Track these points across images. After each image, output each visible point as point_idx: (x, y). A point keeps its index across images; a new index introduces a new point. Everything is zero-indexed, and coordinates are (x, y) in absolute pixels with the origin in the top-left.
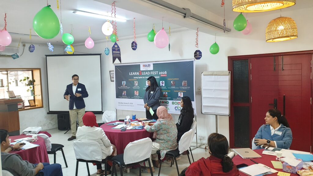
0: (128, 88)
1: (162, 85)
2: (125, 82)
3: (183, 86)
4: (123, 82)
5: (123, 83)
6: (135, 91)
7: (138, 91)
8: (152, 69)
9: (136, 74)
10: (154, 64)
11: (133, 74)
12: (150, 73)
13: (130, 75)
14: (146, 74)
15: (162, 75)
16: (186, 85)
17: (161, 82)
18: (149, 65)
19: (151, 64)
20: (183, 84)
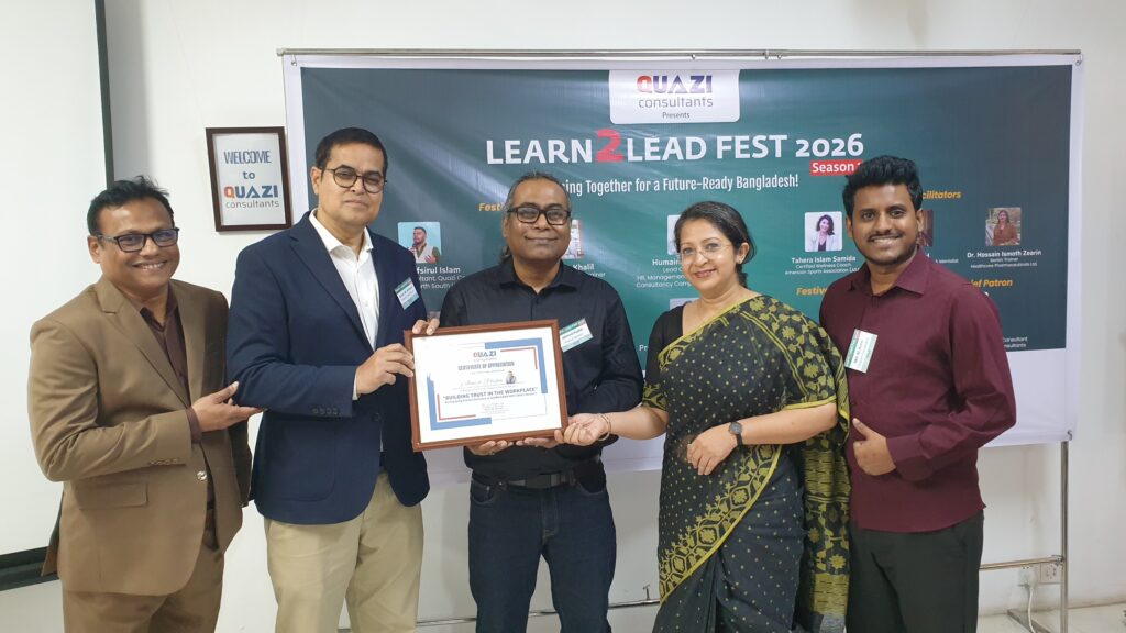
1: (822, 248)
2: (433, 229)
3: (990, 242)
5: (407, 243)
8: (733, 115)
9: (568, 153)
10: (746, 75)
11: (529, 154)
12: (712, 146)
13: (491, 160)
14: (673, 156)
15: (821, 161)
16: (1013, 236)
17: (811, 219)
18: (698, 79)
19: (724, 72)
20: (990, 229)
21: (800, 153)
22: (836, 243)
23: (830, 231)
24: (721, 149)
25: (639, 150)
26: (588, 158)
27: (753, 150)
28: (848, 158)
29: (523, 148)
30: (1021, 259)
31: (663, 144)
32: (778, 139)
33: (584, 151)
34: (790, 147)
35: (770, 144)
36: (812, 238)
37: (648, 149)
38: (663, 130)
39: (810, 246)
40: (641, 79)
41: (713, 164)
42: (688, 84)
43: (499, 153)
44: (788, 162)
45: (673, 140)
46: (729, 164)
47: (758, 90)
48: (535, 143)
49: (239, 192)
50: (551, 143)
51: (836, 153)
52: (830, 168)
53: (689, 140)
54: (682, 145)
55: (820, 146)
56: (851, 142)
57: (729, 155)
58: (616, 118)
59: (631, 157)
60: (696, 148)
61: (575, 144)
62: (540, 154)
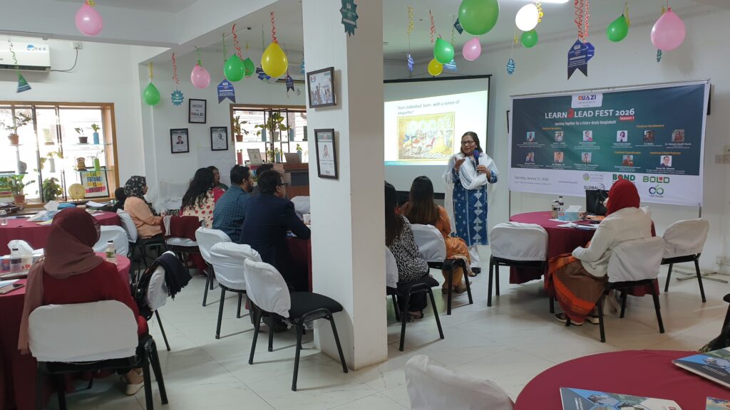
0: (540, 146)
1: (621, 140)
2: (533, 133)
3: (673, 140)
4: (528, 134)
5: (528, 137)
6: (556, 154)
7: (562, 153)
8: (600, 105)
9: (562, 116)
10: (605, 95)
11: (554, 116)
12: (594, 113)
13: (546, 117)
14: (585, 116)
15: (622, 116)
16: (681, 138)
17: (619, 132)
18: (593, 96)
19: (599, 93)
20: (673, 136)
21: (617, 115)
22: (625, 139)
23: (624, 136)
24: (596, 114)
27: (605, 114)
28: (630, 116)
29: (552, 115)
30: (684, 146)
31: (583, 113)
32: (611, 111)
33: (565, 115)
34: (614, 113)
35: (609, 112)
36: (619, 138)
37: (579, 114)
38: (583, 110)
39: (618, 140)
40: (579, 97)
41: (594, 118)
42: (590, 97)
43: (548, 116)
44: (614, 117)
45: (585, 112)
46: (599, 118)
48: (554, 113)
50: (558, 113)
51: (627, 114)
52: (625, 118)
53: (589, 112)
54: (587, 113)
55: (622, 113)
56: (631, 111)
57: (598, 115)
59: (576, 116)
60: (591, 114)
61: (563, 113)
62: (556, 116)
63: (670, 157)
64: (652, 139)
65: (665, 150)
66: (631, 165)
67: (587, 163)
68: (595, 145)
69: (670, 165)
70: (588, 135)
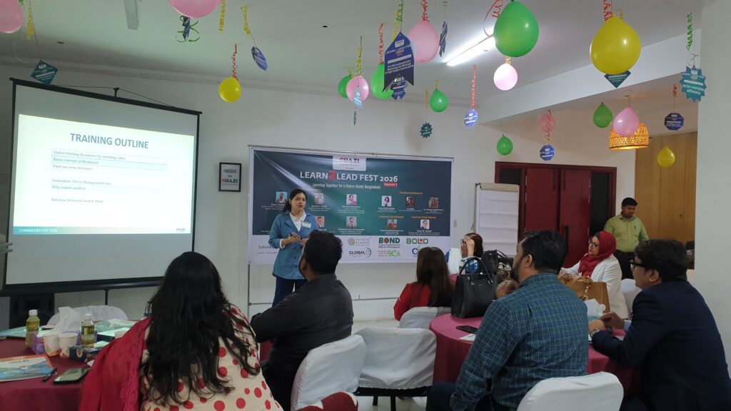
1: (386, 205)
2: (285, 194)
3: (430, 206)
4: (278, 194)
5: (278, 197)
7: (323, 217)
8: (365, 170)
9: (321, 176)
10: (368, 159)
11: (312, 176)
12: (359, 177)
13: (301, 177)
14: (349, 179)
15: (386, 182)
16: (436, 205)
17: (384, 197)
18: (356, 159)
19: (362, 157)
20: (430, 203)
21: (381, 180)
22: (390, 204)
23: (388, 201)
24: (361, 178)
25: (340, 176)
26: (327, 178)
27: (369, 178)
28: (393, 182)
29: (310, 174)
30: (439, 211)
31: (346, 176)
32: (376, 176)
33: (326, 176)
34: (378, 179)
35: (374, 178)
36: (383, 203)
37: (342, 176)
38: (346, 172)
39: (383, 205)
40: (341, 159)
41: (359, 182)
42: (353, 160)
43: (304, 175)
44: (378, 182)
45: (349, 175)
46: (363, 182)
47: (372, 164)
48: (313, 173)
49: (227, 181)
50: (317, 173)
51: (391, 181)
52: (389, 185)
53: (353, 175)
54: (351, 176)
55: (386, 179)
56: (394, 178)
57: (363, 180)
58: (334, 168)
59: (338, 178)
60: (354, 177)
61: (323, 174)
62: (314, 176)
63: (428, 221)
64: (413, 205)
65: (423, 215)
66: (395, 229)
67: (352, 228)
68: (359, 209)
69: (428, 227)
70: (351, 199)
